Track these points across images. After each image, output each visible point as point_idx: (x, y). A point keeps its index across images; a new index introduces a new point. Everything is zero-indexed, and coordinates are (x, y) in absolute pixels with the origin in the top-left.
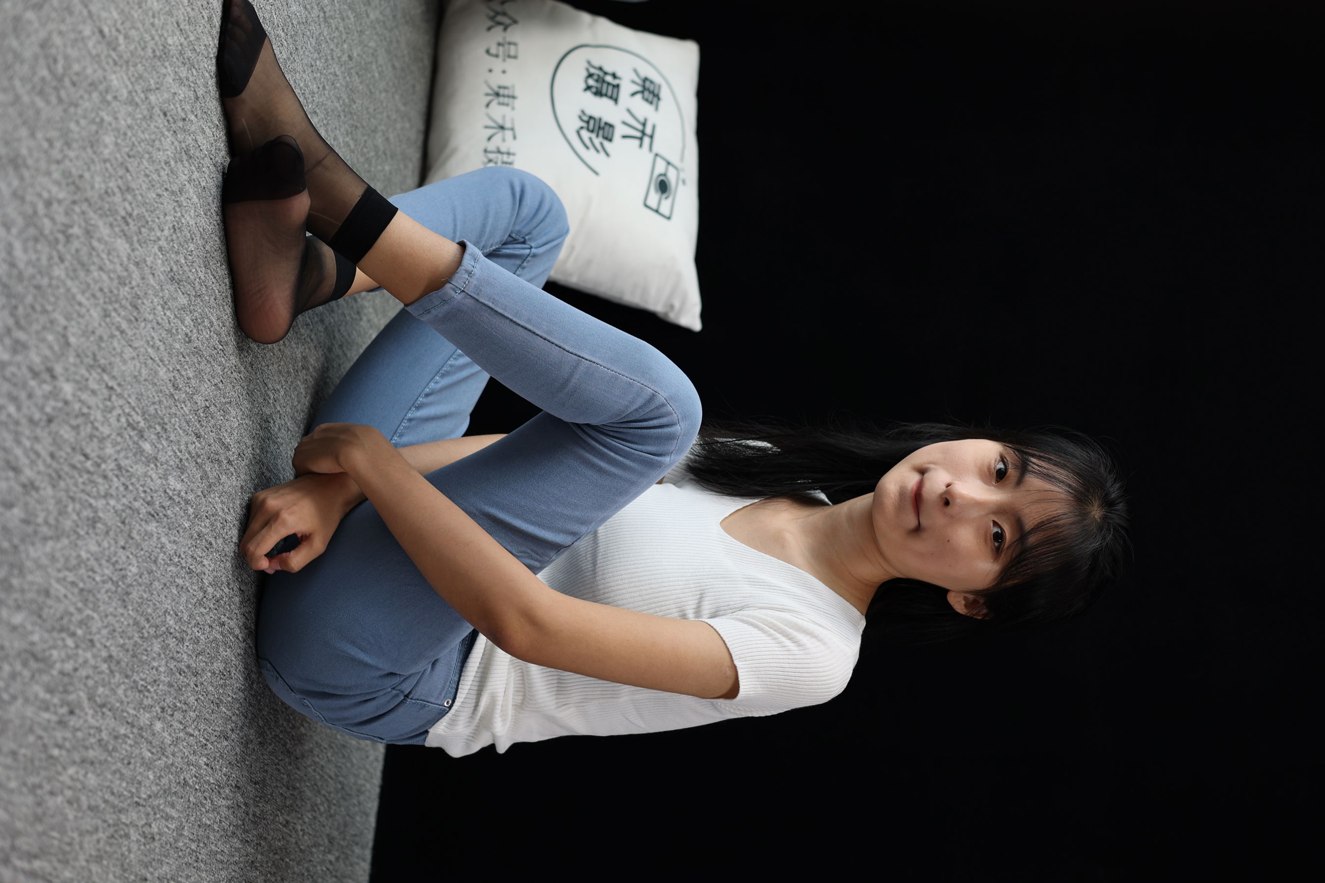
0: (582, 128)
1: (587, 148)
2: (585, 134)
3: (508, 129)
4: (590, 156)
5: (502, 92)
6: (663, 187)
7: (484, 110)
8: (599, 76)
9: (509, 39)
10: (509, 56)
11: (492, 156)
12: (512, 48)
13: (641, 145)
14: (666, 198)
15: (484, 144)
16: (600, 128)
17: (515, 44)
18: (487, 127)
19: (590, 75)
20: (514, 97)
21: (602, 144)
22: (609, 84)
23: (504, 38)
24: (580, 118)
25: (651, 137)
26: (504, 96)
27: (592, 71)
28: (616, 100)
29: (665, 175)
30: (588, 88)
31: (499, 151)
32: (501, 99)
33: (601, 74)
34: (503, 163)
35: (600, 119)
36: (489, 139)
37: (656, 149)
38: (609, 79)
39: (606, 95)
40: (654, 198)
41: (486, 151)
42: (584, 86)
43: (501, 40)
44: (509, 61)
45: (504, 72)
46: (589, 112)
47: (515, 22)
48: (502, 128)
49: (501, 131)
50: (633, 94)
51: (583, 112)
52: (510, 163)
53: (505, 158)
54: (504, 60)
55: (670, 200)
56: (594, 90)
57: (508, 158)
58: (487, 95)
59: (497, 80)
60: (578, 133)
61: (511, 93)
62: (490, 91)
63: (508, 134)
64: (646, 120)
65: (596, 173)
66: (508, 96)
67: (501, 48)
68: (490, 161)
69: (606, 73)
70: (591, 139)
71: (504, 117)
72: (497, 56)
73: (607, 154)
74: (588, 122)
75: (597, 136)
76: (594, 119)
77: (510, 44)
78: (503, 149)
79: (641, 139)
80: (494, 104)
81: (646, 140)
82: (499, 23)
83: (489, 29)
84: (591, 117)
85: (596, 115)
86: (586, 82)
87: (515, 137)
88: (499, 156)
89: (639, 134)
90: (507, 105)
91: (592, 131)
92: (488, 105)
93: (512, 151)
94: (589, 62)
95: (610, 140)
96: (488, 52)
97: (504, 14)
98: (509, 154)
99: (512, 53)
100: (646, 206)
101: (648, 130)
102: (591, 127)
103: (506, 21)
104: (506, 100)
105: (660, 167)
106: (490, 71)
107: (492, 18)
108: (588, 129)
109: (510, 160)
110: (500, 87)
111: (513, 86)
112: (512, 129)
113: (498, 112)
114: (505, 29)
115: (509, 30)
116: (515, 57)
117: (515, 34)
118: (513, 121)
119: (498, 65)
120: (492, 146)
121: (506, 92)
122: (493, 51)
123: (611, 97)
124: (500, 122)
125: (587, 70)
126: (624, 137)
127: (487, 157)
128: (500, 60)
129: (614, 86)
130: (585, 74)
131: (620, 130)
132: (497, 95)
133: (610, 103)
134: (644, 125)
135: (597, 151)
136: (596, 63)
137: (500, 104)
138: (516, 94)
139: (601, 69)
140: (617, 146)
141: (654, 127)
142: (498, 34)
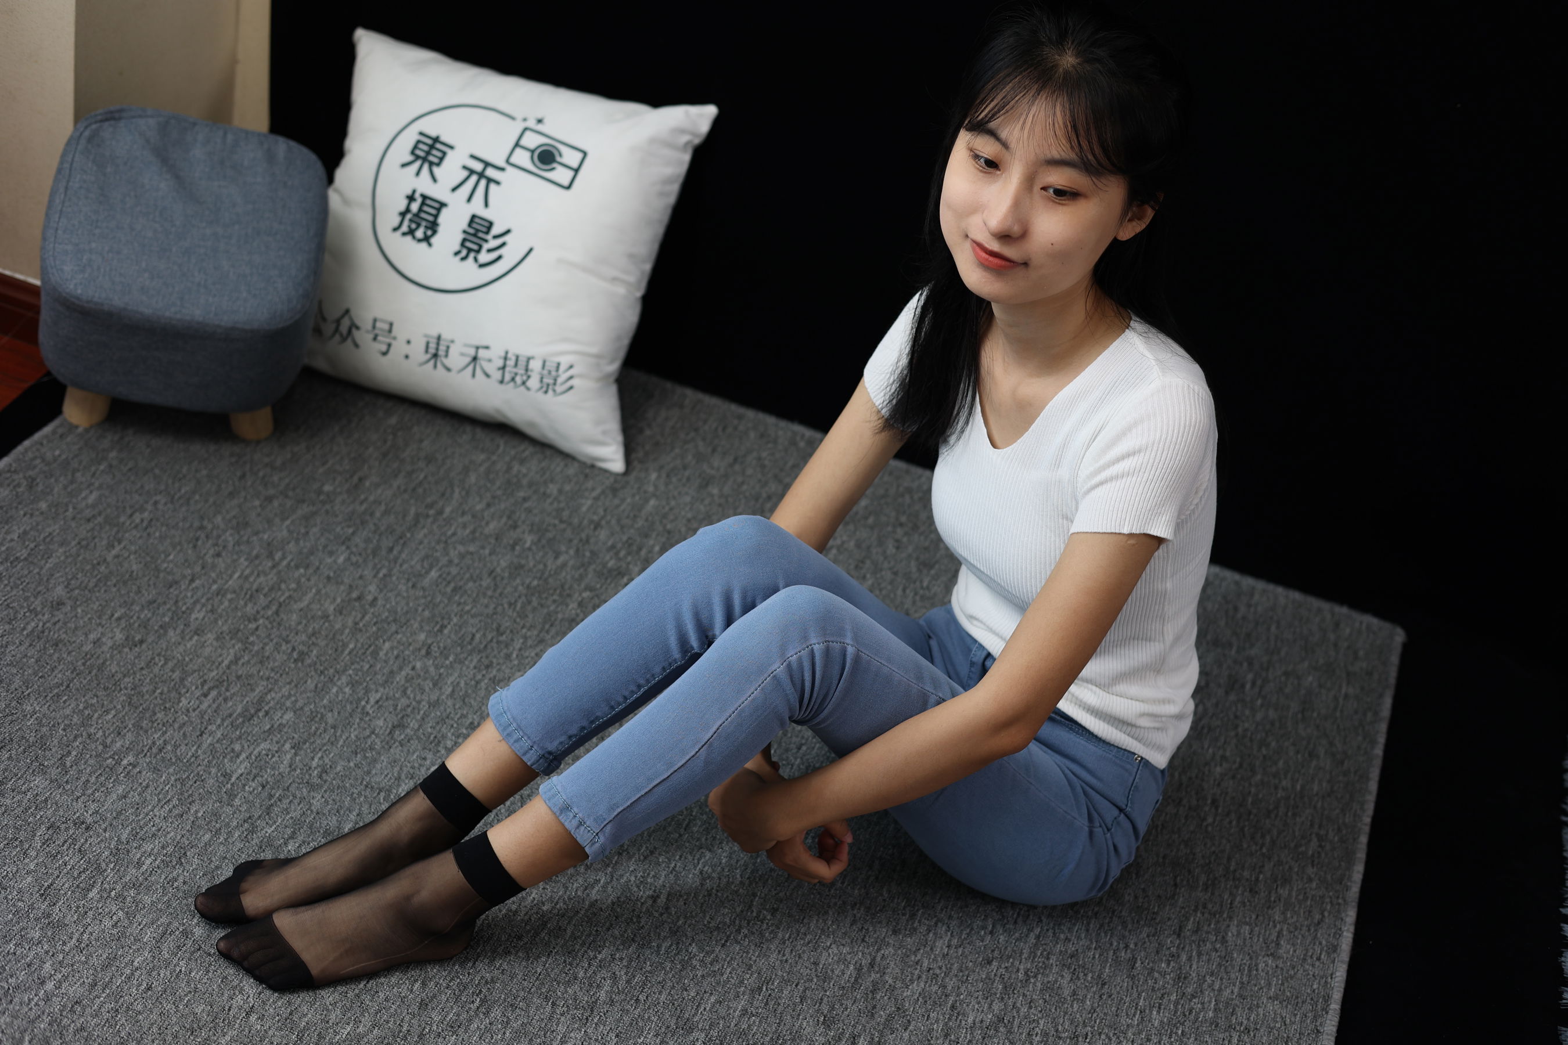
0: (476, 259)
1: (499, 258)
2: (484, 257)
3: (477, 352)
4: (511, 254)
5: (432, 351)
6: (546, 157)
7: (453, 374)
8: (411, 221)
9: (369, 327)
10: (390, 331)
11: (508, 377)
12: (379, 325)
13: (498, 183)
14: (561, 155)
15: (493, 383)
16: (475, 235)
17: (375, 320)
18: (474, 375)
19: (411, 232)
20: (439, 338)
21: (495, 237)
22: (420, 210)
23: (368, 332)
24: (464, 259)
25: (487, 164)
26: (437, 349)
27: (405, 228)
28: (443, 205)
29: (533, 152)
30: (426, 239)
31: (503, 368)
32: (441, 353)
33: (409, 216)
34: (516, 365)
35: (465, 232)
36: (487, 375)
37: (501, 163)
38: (415, 207)
39: (436, 216)
40: (561, 175)
41: (502, 382)
42: (424, 245)
43: (371, 336)
44: (395, 331)
45: (409, 342)
46: (457, 247)
47: (347, 312)
48: (475, 359)
49: (478, 361)
50: (434, 180)
51: (457, 253)
52: (517, 357)
53: (511, 363)
54: (395, 338)
55: (563, 149)
56: (429, 233)
57: (510, 359)
58: (435, 366)
59: (417, 351)
60: (482, 266)
61: (435, 341)
62: (432, 362)
63: (482, 353)
64: (465, 168)
65: (531, 250)
66: (438, 344)
67: (380, 338)
68: (513, 379)
69: (408, 210)
70: (489, 251)
71: (463, 354)
72: (389, 345)
73: (508, 232)
74: (470, 250)
75: (486, 241)
76: (464, 240)
77: (374, 327)
78: (500, 363)
79: (490, 180)
80: (447, 362)
81: (490, 172)
82: (350, 332)
83: (357, 345)
84: (463, 245)
85: (460, 237)
86: (420, 241)
87: (487, 348)
88: (507, 369)
89: (483, 182)
90: (448, 347)
91: (480, 247)
92: (448, 370)
93: (503, 354)
94: (395, 229)
95: (491, 224)
96: (385, 354)
97: (338, 322)
98: (506, 359)
99: (386, 327)
100: (569, 187)
101: (478, 167)
102: (475, 247)
103: (345, 323)
104: (442, 348)
105: (522, 158)
106: (407, 357)
107: (344, 339)
108: (478, 251)
109: (514, 359)
110: (427, 351)
111: (426, 336)
112: (477, 348)
113: (456, 358)
114: (358, 328)
115: (358, 323)
116: (391, 325)
117: (364, 317)
118: (467, 345)
119: (399, 348)
120: (498, 375)
121: (433, 346)
122: (384, 348)
123: (439, 210)
124: (468, 359)
125: (404, 234)
126: (486, 205)
127: (508, 383)
128: (394, 343)
129: (423, 204)
130: (409, 238)
131: (477, 207)
132: (435, 356)
133: (444, 212)
134: (472, 172)
135: (504, 244)
136: (396, 220)
137: (446, 356)
138: (435, 334)
139: (403, 214)
140: (499, 214)
141: (473, 157)
142: (363, 337)
